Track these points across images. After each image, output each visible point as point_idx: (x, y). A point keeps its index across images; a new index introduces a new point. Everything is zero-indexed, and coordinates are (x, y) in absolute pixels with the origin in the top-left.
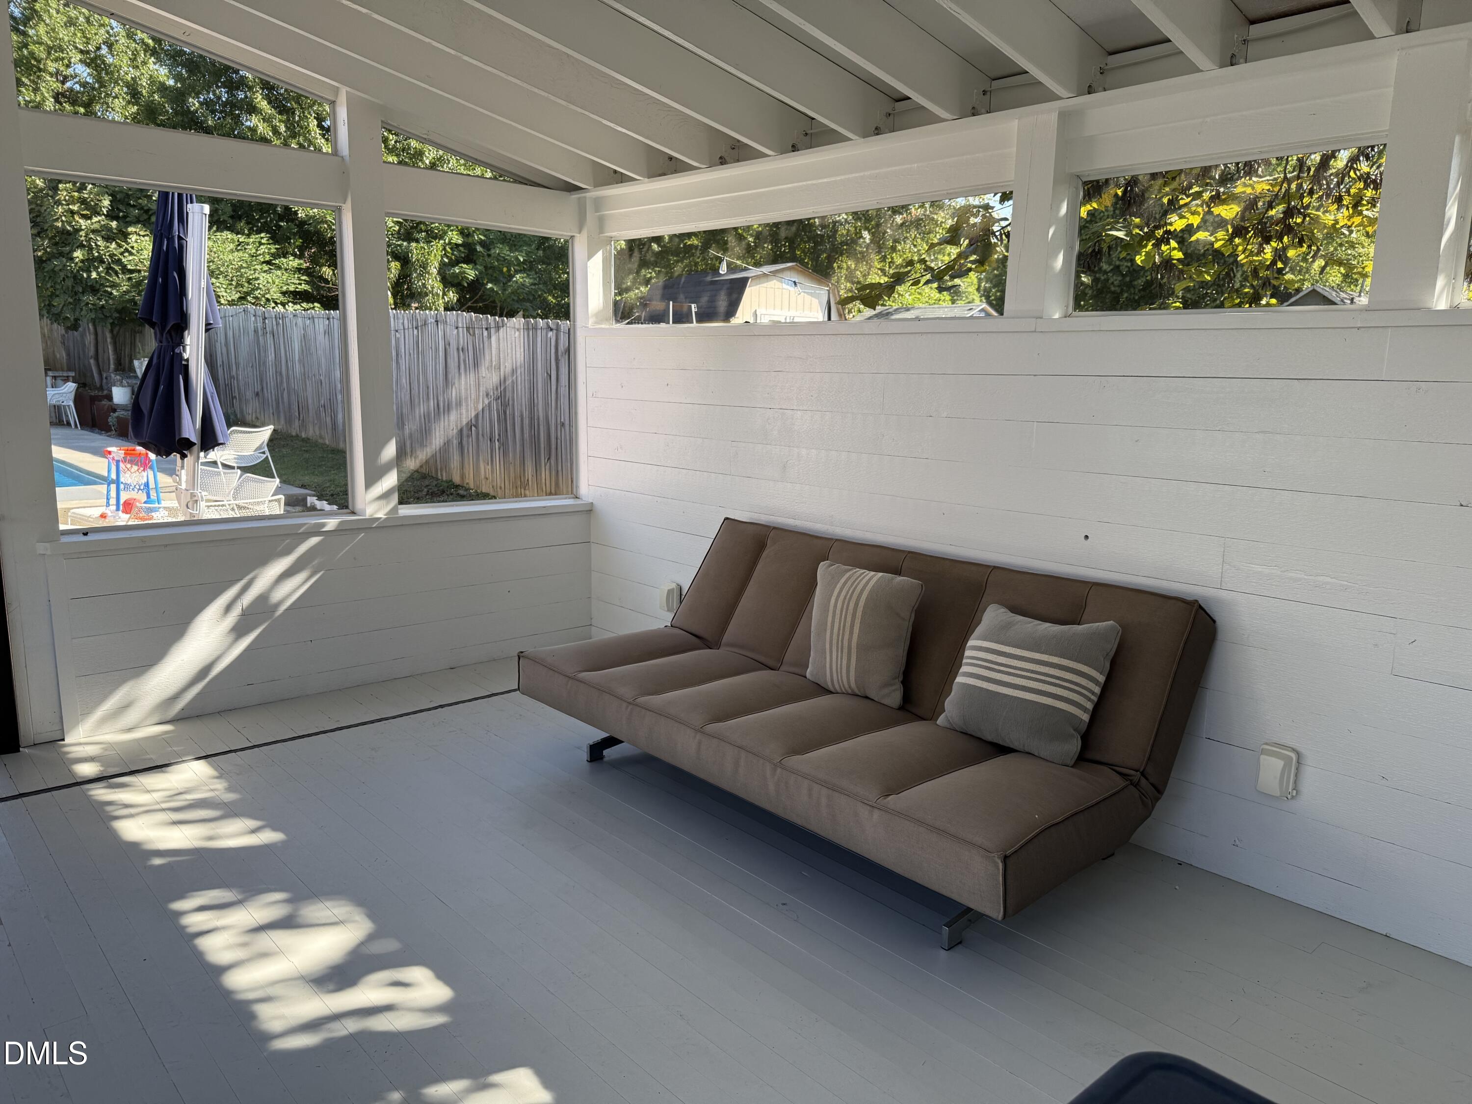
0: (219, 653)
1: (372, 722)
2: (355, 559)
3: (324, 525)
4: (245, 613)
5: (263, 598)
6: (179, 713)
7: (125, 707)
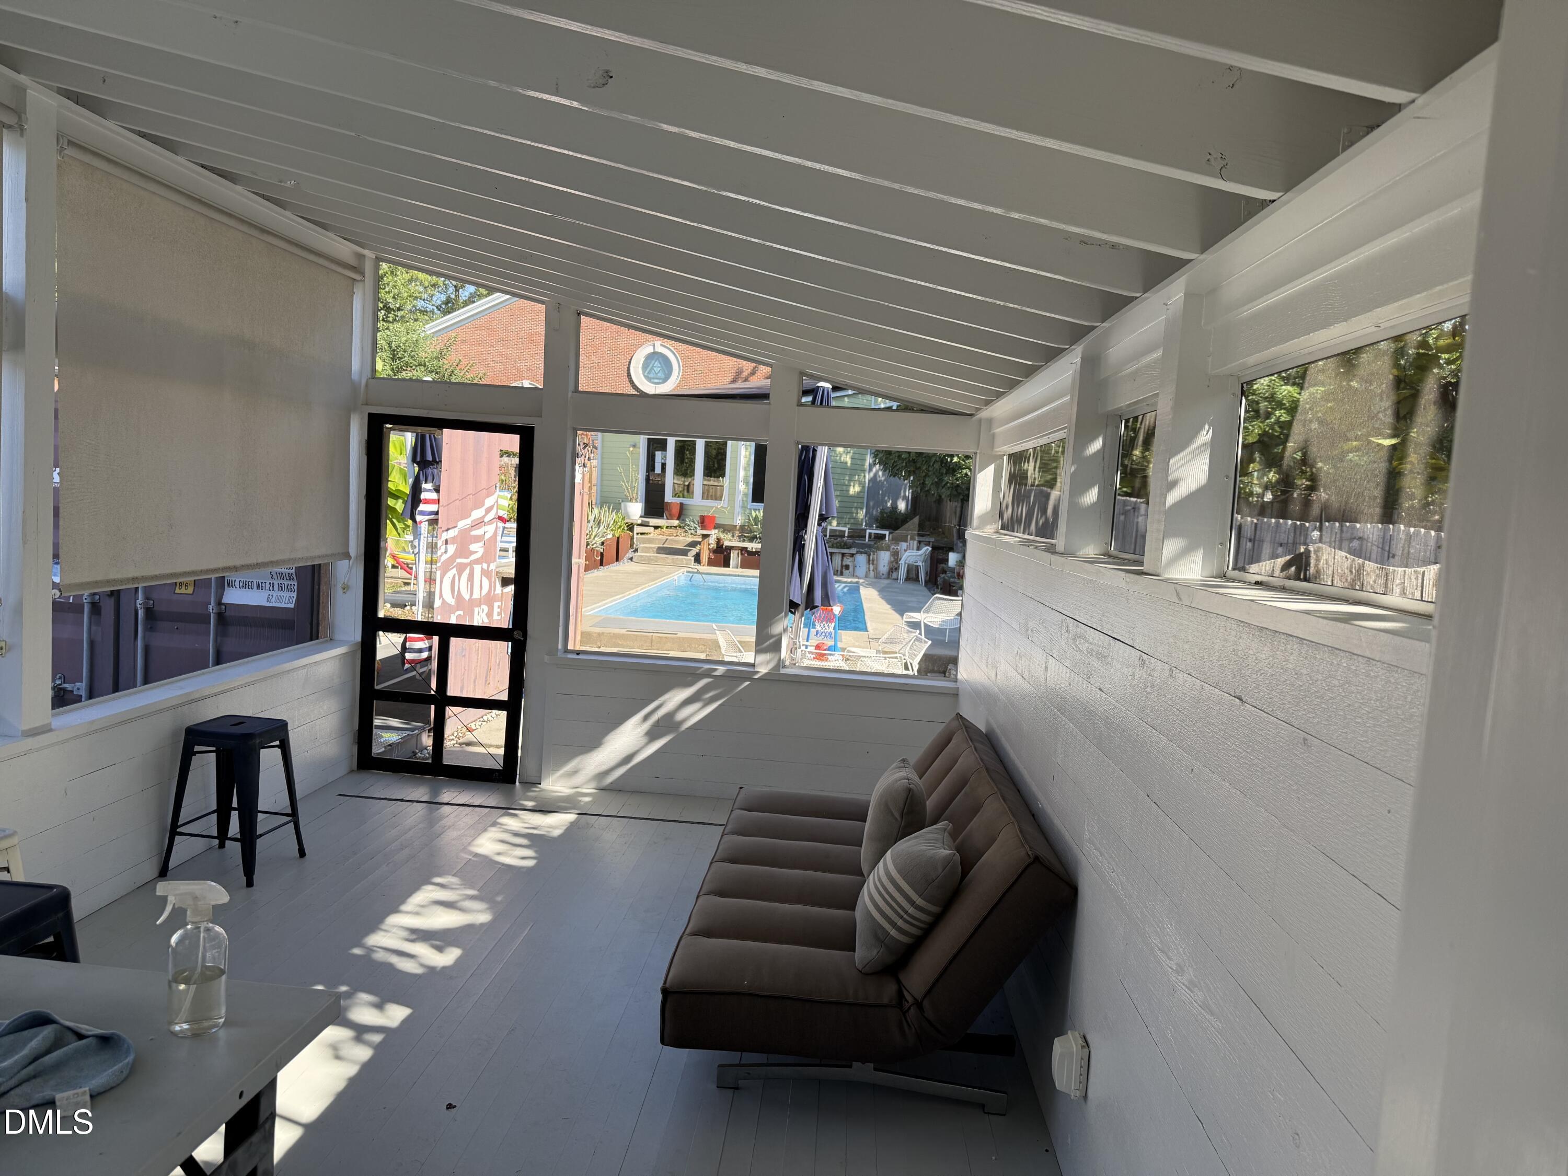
0: (636, 749)
1: (699, 823)
2: (741, 700)
3: (716, 670)
4: (657, 724)
5: (670, 715)
6: (608, 785)
7: (575, 772)
